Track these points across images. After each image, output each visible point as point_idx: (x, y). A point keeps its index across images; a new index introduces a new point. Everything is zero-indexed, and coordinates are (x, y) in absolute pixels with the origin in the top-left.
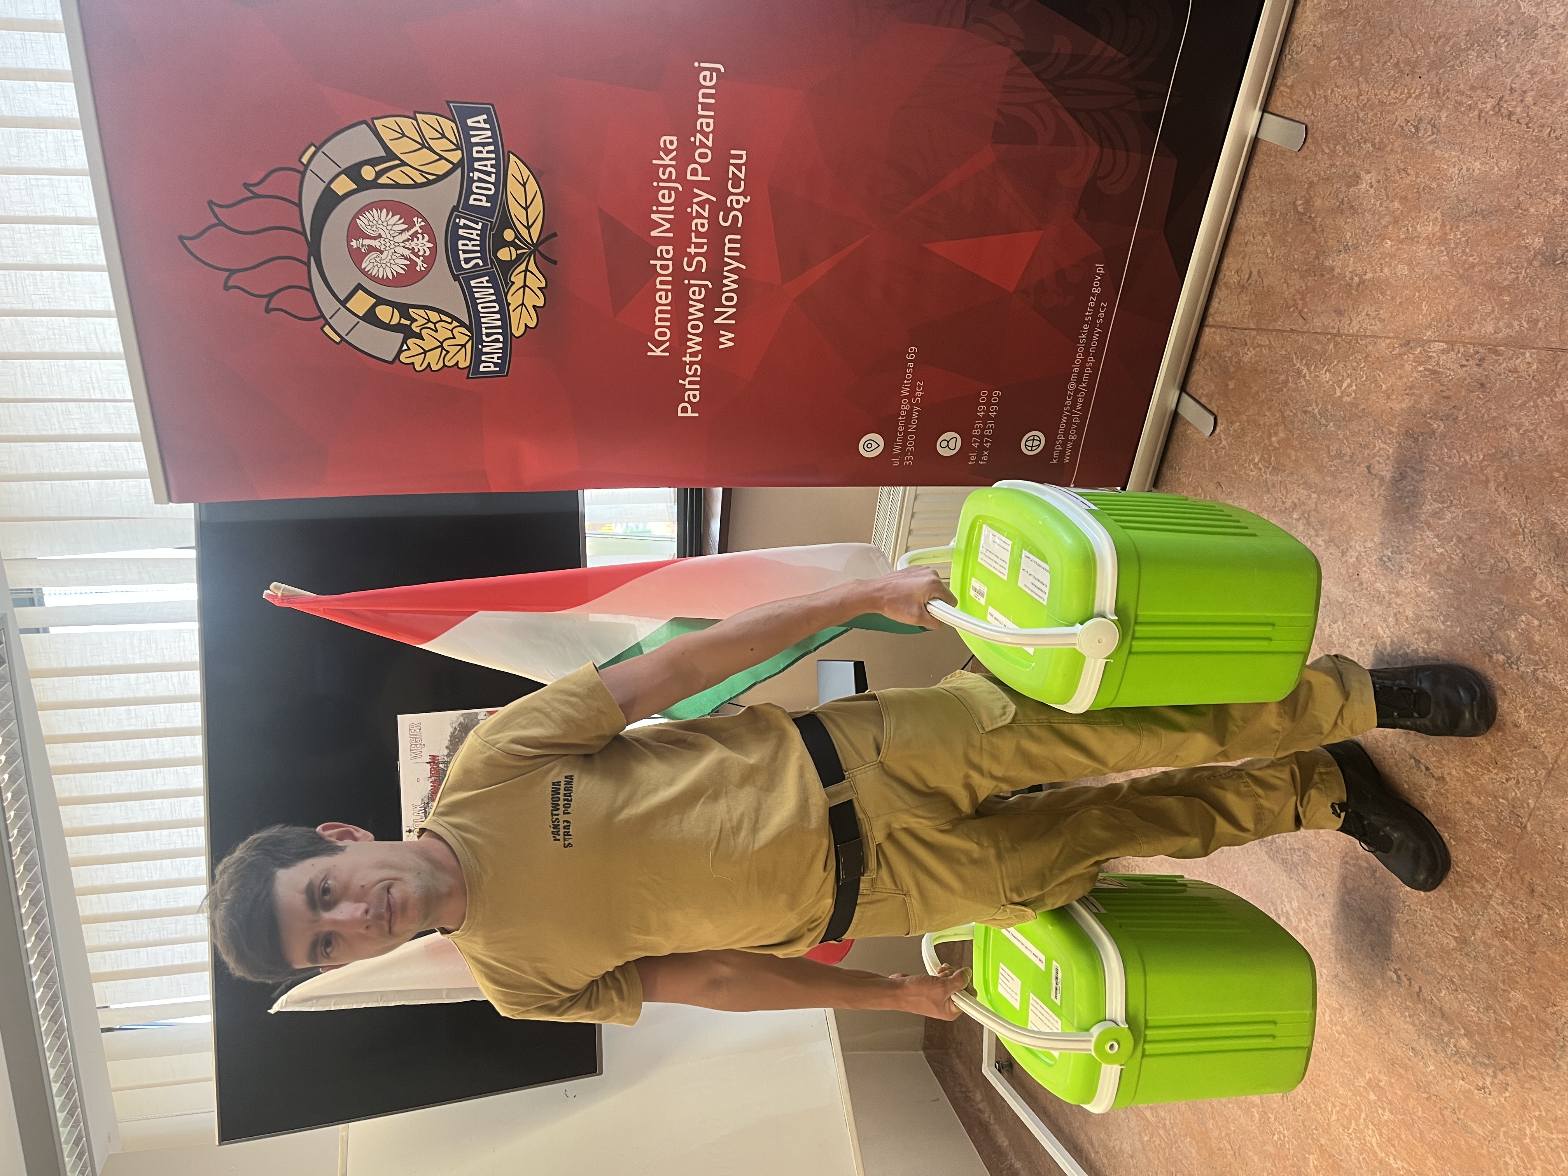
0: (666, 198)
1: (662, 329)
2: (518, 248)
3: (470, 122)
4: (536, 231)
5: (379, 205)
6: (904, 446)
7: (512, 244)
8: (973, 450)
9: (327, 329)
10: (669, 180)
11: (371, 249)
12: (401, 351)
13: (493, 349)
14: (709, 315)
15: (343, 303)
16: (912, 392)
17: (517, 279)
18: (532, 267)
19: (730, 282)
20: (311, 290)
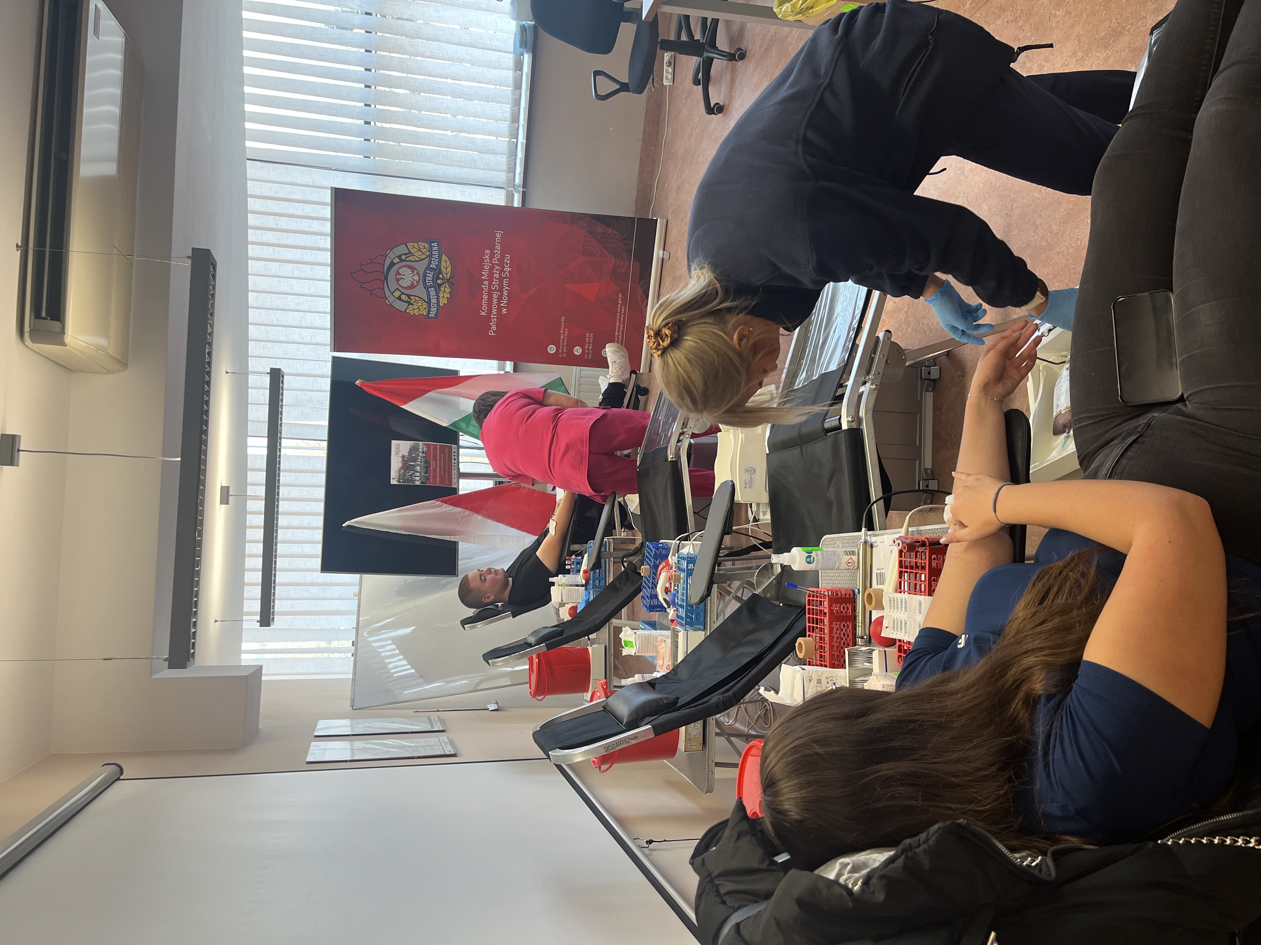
0: (486, 267)
1: (485, 307)
2: (443, 280)
3: (433, 245)
4: (448, 276)
5: (405, 266)
6: (563, 350)
7: (442, 279)
8: (586, 353)
9: (387, 301)
10: (487, 263)
11: (402, 278)
12: (407, 309)
13: (434, 310)
14: (499, 303)
15: (392, 294)
16: (564, 333)
17: (442, 289)
18: (447, 286)
19: (505, 293)
20: (384, 289)
